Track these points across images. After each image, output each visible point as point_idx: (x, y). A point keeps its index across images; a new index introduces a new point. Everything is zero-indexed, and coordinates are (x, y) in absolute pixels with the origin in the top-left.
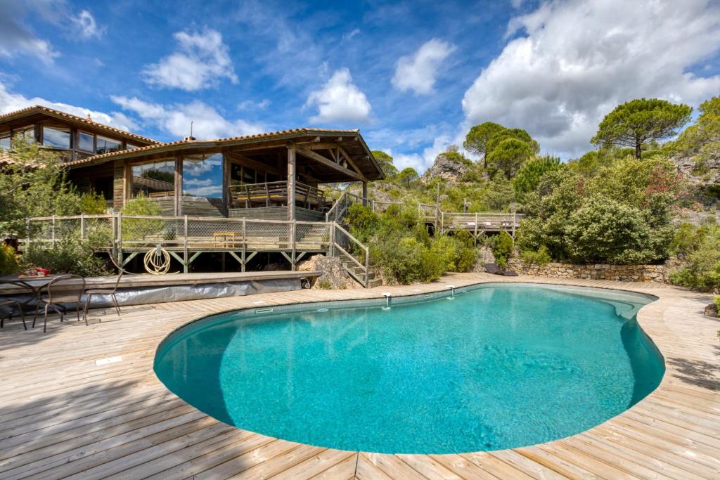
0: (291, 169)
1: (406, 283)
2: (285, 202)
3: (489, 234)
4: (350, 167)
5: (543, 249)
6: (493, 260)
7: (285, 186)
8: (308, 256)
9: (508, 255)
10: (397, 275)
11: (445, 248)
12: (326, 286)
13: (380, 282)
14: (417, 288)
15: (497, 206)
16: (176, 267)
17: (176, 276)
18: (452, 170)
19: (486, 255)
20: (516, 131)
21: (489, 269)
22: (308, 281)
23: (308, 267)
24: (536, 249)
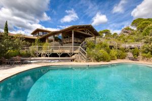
0: (73, 35)
1: (98, 62)
2: (72, 42)
3: (131, 49)
4: (90, 33)
5: (149, 53)
6: (132, 56)
7: (71, 39)
8: (74, 54)
9: (138, 55)
10: (96, 59)
11: (114, 52)
12: (77, 61)
13: (91, 61)
14: (102, 63)
15: (138, 41)
16: (47, 56)
17: (46, 58)
18: (127, 32)
19: (130, 54)
20: (148, 19)
21: (130, 59)
22: (73, 60)
23: (73, 57)
24: (147, 53)
